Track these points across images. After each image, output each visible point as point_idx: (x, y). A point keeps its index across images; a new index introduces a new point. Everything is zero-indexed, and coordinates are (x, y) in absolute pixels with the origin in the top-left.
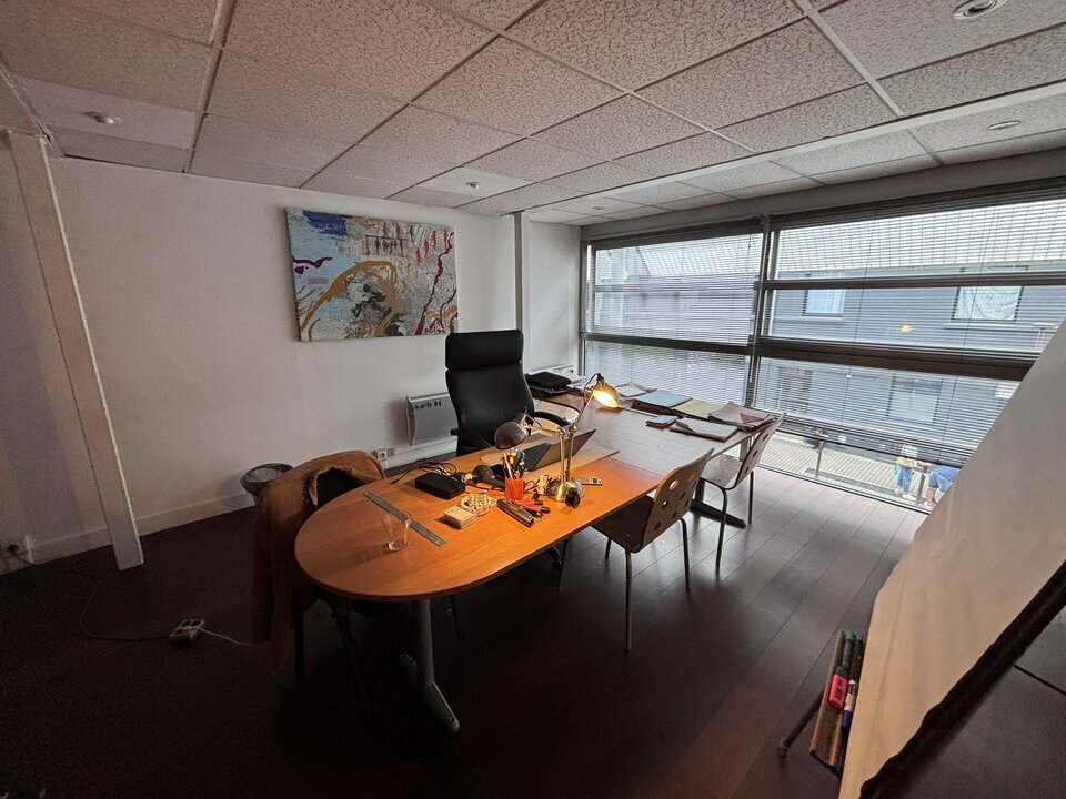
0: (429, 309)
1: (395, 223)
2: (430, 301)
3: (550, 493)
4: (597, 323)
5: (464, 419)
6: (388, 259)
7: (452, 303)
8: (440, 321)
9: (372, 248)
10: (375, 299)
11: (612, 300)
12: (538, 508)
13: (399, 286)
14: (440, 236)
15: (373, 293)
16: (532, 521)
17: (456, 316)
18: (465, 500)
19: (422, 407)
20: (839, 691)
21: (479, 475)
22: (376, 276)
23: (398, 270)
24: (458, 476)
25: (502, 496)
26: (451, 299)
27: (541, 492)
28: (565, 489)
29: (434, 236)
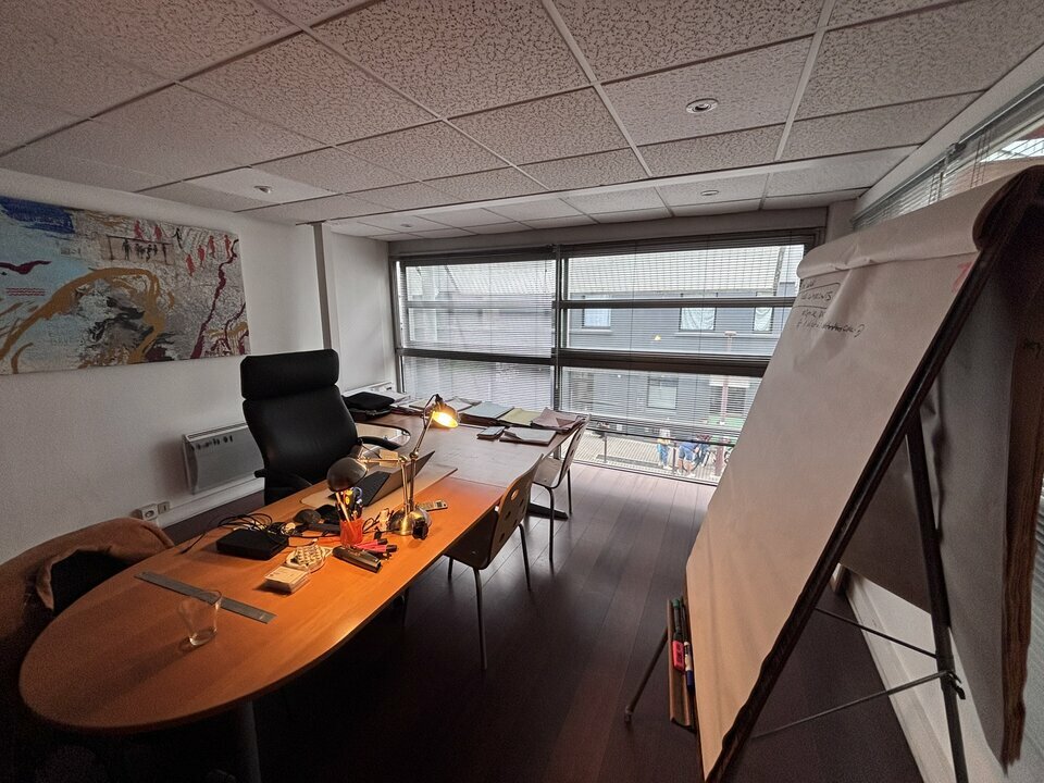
0: (210, 326)
1: (151, 223)
2: (210, 317)
3: (393, 528)
4: (412, 338)
5: (271, 455)
6: (144, 267)
7: (241, 319)
8: (226, 340)
9: (119, 253)
10: (127, 316)
11: (425, 316)
12: (383, 549)
13: (163, 300)
14: (220, 243)
15: (123, 308)
16: (379, 565)
17: (247, 334)
18: (291, 556)
19: (207, 445)
20: (679, 655)
21: (304, 522)
22: (128, 287)
23: (160, 280)
24: (276, 527)
25: (336, 542)
26: (239, 315)
27: (383, 528)
28: (410, 521)
29: (211, 241)
